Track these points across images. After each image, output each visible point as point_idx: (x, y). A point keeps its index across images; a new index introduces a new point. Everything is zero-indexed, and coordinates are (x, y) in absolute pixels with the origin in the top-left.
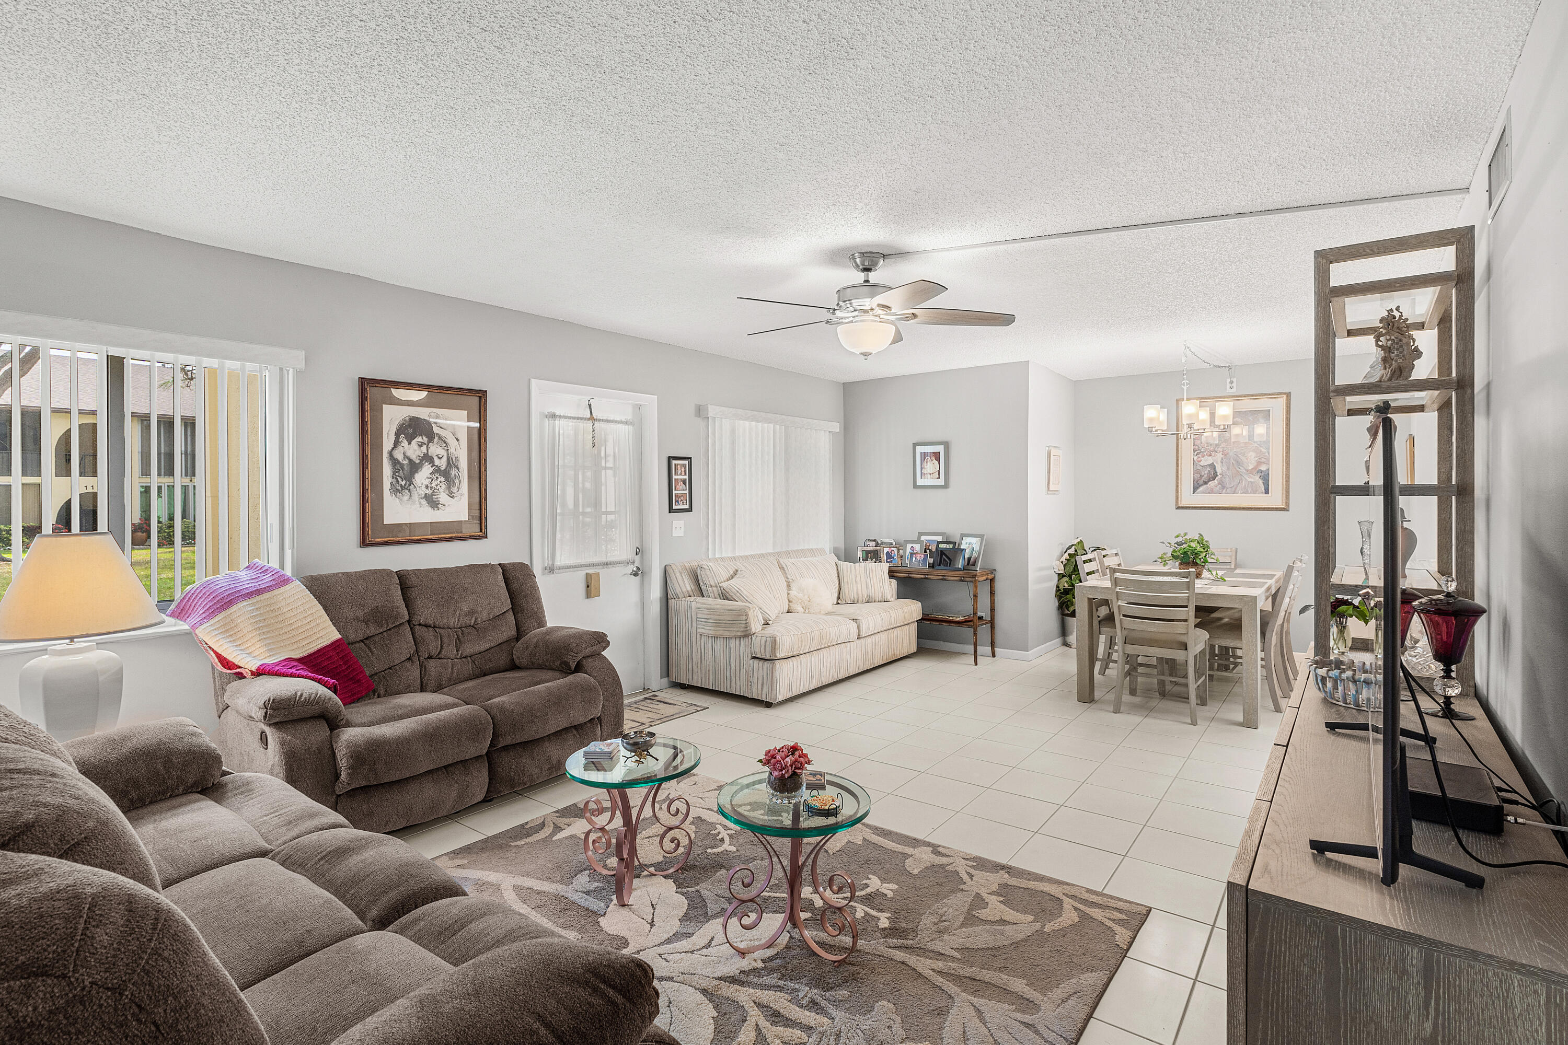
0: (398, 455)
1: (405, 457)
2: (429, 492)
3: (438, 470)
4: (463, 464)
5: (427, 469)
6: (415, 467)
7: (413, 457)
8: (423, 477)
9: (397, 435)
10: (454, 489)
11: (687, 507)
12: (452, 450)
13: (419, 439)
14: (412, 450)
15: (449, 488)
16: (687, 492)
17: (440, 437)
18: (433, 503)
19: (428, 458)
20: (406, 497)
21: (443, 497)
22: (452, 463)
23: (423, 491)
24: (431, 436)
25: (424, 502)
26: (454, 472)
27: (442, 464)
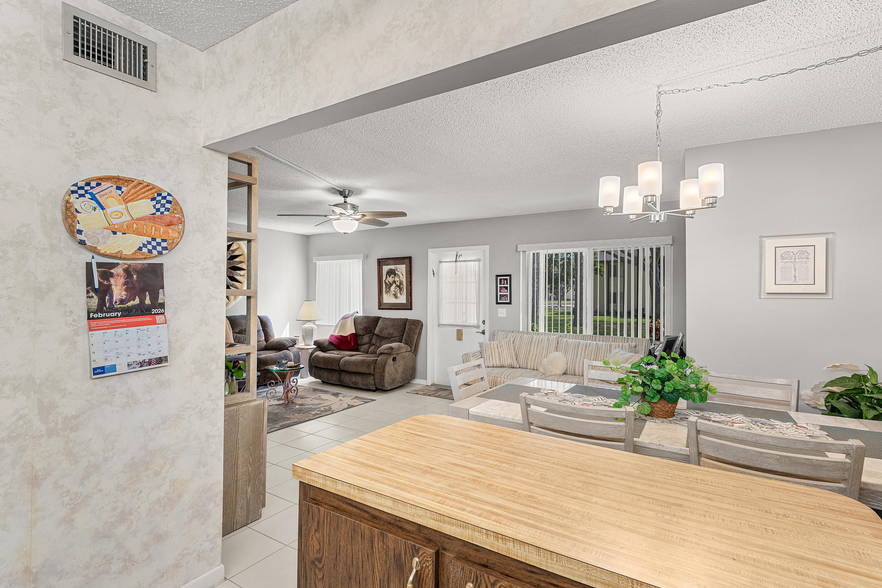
0: (387, 282)
1: (389, 282)
2: (395, 293)
3: (397, 286)
4: (405, 283)
5: (394, 285)
6: (391, 285)
7: (391, 282)
8: (393, 288)
9: (386, 275)
10: (402, 292)
11: (508, 301)
12: (401, 279)
13: (392, 276)
14: (390, 279)
15: (400, 291)
16: (508, 293)
17: (398, 274)
18: (395, 296)
19: (394, 282)
20: (389, 295)
21: (399, 295)
22: (401, 283)
23: (393, 293)
24: (395, 274)
25: (393, 296)
26: (402, 286)
27: (398, 283)
